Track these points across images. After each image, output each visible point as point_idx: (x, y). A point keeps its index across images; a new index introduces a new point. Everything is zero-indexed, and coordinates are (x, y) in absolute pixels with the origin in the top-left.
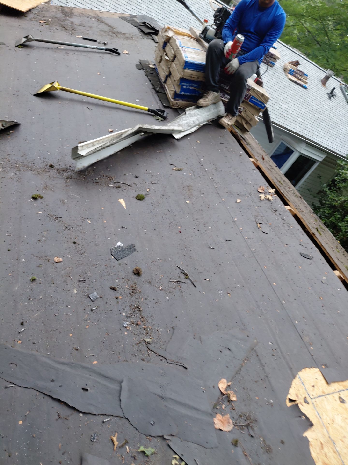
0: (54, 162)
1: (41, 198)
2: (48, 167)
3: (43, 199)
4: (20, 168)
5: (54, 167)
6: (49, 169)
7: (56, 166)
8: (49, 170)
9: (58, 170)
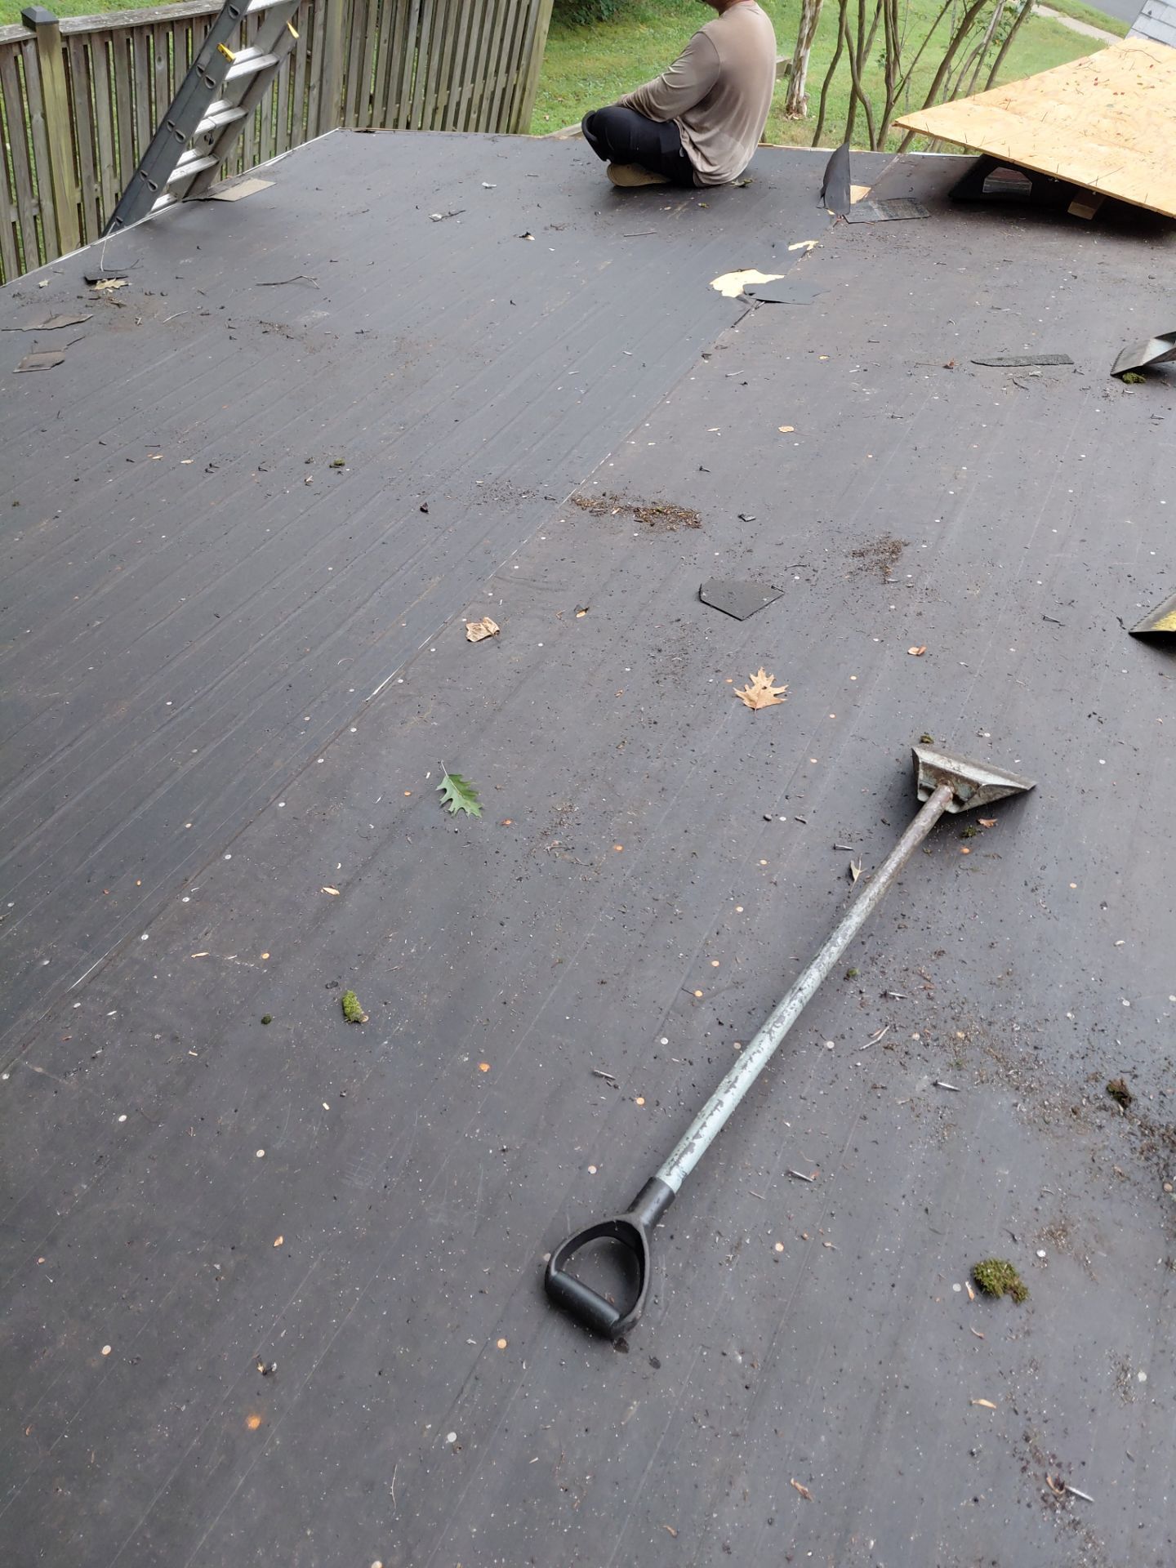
0: (1142, 1070)
1: (1018, 1295)
2: (1100, 1090)
3: (1021, 1311)
4: (969, 1054)
5: (1132, 1106)
6: (1104, 1108)
7: (1142, 1102)
8: (1101, 1118)
9: (1147, 1128)
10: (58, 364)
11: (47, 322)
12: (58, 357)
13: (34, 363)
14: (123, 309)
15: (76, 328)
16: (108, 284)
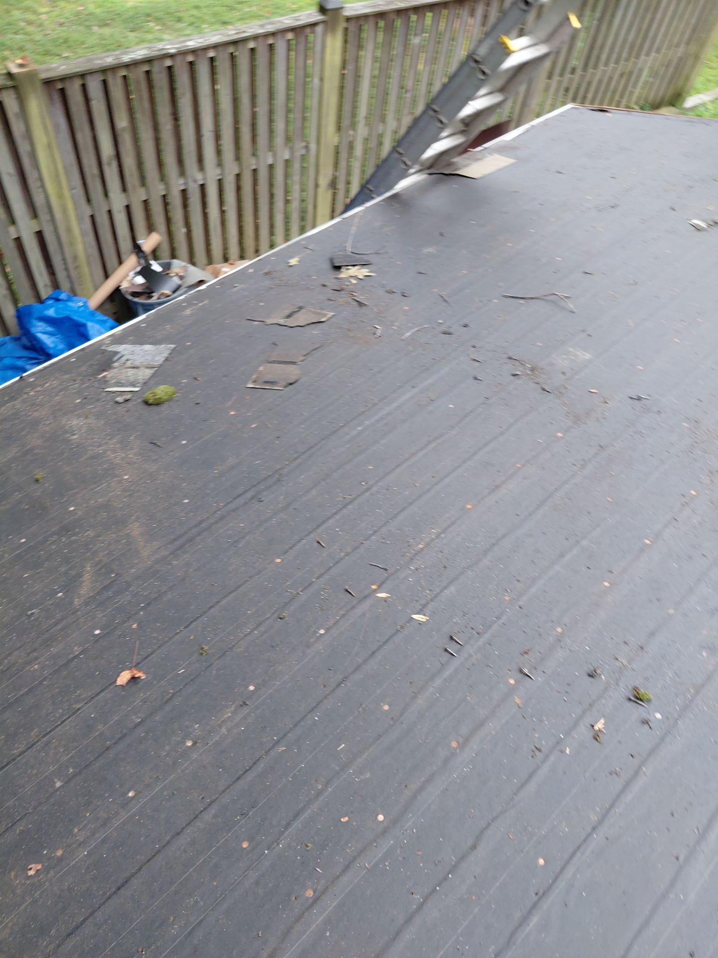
10: (291, 384)
11: (289, 316)
12: (292, 372)
13: (268, 377)
14: (364, 309)
15: (316, 331)
16: (353, 271)
